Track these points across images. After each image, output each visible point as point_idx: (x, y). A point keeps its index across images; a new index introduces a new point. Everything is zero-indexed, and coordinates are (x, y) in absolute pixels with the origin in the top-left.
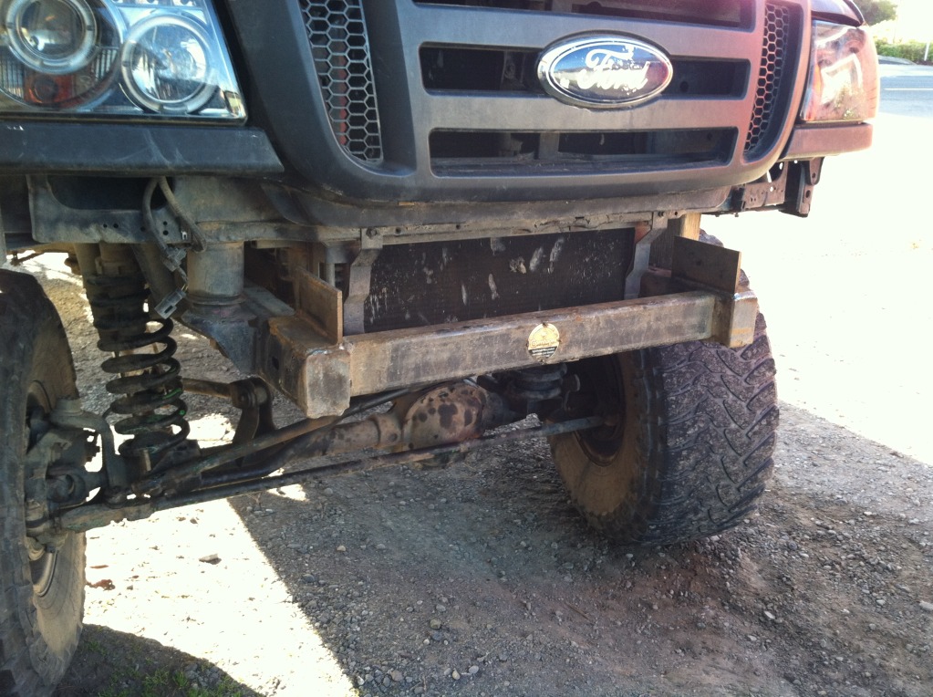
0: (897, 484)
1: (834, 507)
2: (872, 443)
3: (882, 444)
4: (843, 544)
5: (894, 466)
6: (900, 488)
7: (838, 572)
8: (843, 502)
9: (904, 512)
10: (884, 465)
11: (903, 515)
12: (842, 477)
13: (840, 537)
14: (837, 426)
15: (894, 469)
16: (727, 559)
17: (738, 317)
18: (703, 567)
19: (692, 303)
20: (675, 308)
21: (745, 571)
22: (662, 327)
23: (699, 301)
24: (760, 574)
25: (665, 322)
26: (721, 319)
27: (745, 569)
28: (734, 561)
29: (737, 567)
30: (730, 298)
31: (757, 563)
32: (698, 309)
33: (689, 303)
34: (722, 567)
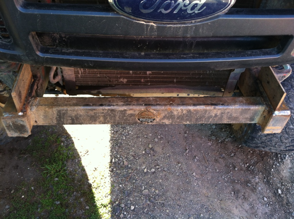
16: (280, 158)
17: (273, 122)
18: (268, 158)
19: (248, 108)
20: (236, 110)
21: (284, 166)
22: (225, 117)
23: (253, 108)
24: (290, 169)
25: (227, 115)
26: (265, 118)
27: (285, 165)
28: (282, 160)
29: (281, 163)
30: (272, 112)
31: (292, 164)
32: (252, 112)
33: (246, 108)
34: (275, 161)
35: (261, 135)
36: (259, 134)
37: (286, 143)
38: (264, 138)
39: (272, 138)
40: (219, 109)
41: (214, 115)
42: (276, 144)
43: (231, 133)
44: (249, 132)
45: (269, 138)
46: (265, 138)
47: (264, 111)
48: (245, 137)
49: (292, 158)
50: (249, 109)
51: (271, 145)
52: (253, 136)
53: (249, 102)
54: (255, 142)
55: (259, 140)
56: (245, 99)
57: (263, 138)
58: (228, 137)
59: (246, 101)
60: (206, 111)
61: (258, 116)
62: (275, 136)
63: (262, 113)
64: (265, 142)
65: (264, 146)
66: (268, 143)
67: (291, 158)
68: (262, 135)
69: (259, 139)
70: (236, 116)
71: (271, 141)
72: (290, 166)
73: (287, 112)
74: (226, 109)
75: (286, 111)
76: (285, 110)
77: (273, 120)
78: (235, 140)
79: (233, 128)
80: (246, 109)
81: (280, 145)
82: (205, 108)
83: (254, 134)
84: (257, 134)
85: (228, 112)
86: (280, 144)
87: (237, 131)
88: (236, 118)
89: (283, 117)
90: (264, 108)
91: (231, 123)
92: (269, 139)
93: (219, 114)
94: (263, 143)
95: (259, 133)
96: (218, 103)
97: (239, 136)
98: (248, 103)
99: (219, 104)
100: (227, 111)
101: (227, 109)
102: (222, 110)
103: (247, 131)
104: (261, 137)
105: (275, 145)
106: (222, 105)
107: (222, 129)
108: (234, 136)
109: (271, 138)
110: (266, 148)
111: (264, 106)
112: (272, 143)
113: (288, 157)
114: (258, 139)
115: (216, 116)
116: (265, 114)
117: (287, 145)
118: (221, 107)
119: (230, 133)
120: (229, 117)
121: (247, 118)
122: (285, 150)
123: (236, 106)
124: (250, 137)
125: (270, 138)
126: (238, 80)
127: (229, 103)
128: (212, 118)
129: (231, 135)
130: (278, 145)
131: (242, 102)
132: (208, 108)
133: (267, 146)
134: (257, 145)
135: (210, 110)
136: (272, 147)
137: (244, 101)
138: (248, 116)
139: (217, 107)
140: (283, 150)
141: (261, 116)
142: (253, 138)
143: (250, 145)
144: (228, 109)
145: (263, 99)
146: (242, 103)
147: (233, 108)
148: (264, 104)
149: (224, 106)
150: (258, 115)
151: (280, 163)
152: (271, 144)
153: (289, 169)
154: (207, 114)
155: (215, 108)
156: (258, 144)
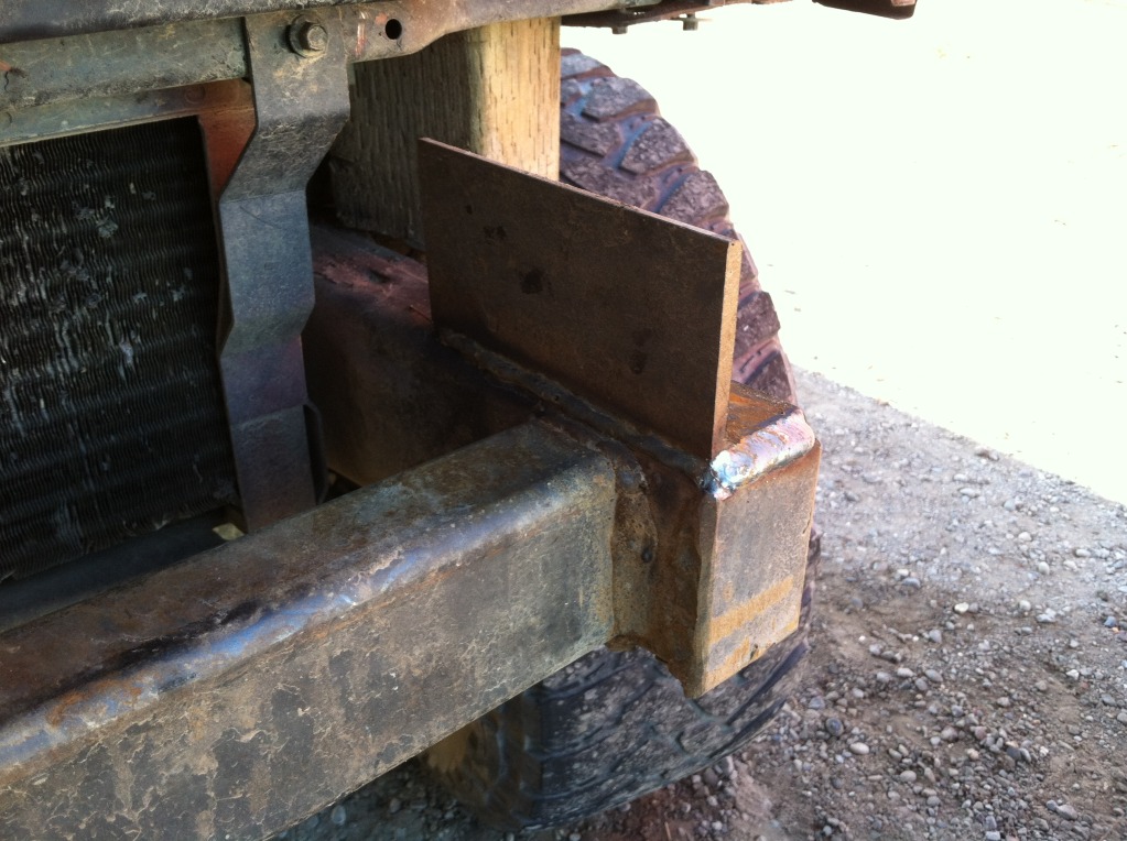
0: (1000, 523)
1: (898, 602)
2: (940, 433)
3: (958, 434)
4: (928, 700)
5: (987, 483)
6: (1009, 536)
7: (931, 786)
8: (913, 585)
9: (1025, 593)
10: (971, 482)
11: (1026, 604)
12: (901, 520)
13: (920, 682)
14: (876, 403)
15: (988, 490)
16: (707, 790)
17: (735, 561)
18: (659, 821)
19: (496, 539)
20: (396, 601)
21: (745, 816)
22: (329, 721)
23: (532, 519)
24: (776, 817)
25: (345, 693)
26: (654, 568)
27: (746, 812)
28: (722, 796)
29: (729, 812)
30: (690, 479)
31: (769, 785)
32: (535, 556)
33: (478, 544)
34: (698, 815)
35: (590, 727)
36: (583, 728)
37: (724, 702)
38: (615, 737)
39: (650, 711)
40: (229, 678)
41: (206, 765)
42: (682, 734)
43: (438, 800)
44: (527, 744)
45: (638, 723)
46: (619, 732)
47: (621, 514)
48: (522, 785)
49: (750, 758)
50: (508, 543)
51: (659, 752)
52: (556, 755)
53: (470, 486)
54: (578, 781)
55: (592, 760)
56: (426, 486)
57: (610, 740)
58: (433, 828)
59: (444, 491)
60: (92, 764)
61: (599, 576)
62: (659, 693)
63: (609, 533)
64: (629, 755)
65: (631, 777)
66: (644, 748)
67: (750, 763)
68: (597, 725)
69: (595, 755)
70: (429, 658)
71: (653, 730)
72: (767, 803)
73: (791, 430)
74: (299, 644)
75: (780, 422)
76: (773, 421)
77: (729, 541)
78: (475, 823)
79: (437, 769)
80: (478, 559)
81: (702, 728)
82: (56, 736)
83: (557, 741)
84: (573, 736)
85: (340, 664)
86: (699, 722)
87: (460, 777)
88: (438, 682)
89: (780, 482)
90: (611, 486)
91: (417, 748)
92: (639, 730)
93: (264, 725)
94: (621, 762)
95: (580, 723)
96: (195, 614)
97: (485, 797)
98: (468, 500)
99: (208, 625)
100: (323, 660)
101: (307, 632)
102: (262, 664)
103: (513, 749)
104: (599, 736)
105: (678, 739)
106: (242, 612)
107: (382, 803)
108: (458, 805)
109: (646, 714)
110: (644, 782)
111: (603, 464)
112: (658, 738)
113: (736, 768)
114: (589, 760)
115: (234, 758)
116: (641, 527)
117: (731, 711)
118: (236, 646)
119: (433, 804)
120: (374, 705)
121: (520, 640)
122: (729, 738)
123: (377, 567)
124: (543, 771)
125: (642, 722)
126: (305, 400)
127: (306, 571)
128: (202, 803)
129: (441, 807)
130: (693, 733)
131: (413, 510)
132: (98, 718)
133: (643, 772)
134: (596, 794)
135: (136, 730)
136: (667, 759)
137: (434, 499)
138: (521, 611)
139: (198, 665)
140: (720, 746)
141: (616, 559)
142: (562, 767)
143: (561, 812)
144: (323, 625)
145: (559, 430)
146: (418, 522)
147: (365, 592)
148: (591, 455)
149: (268, 613)
150: (591, 569)
151: (722, 812)
152: (658, 746)
153: (772, 816)
154: (124, 793)
155: (173, 688)
156: (601, 784)
